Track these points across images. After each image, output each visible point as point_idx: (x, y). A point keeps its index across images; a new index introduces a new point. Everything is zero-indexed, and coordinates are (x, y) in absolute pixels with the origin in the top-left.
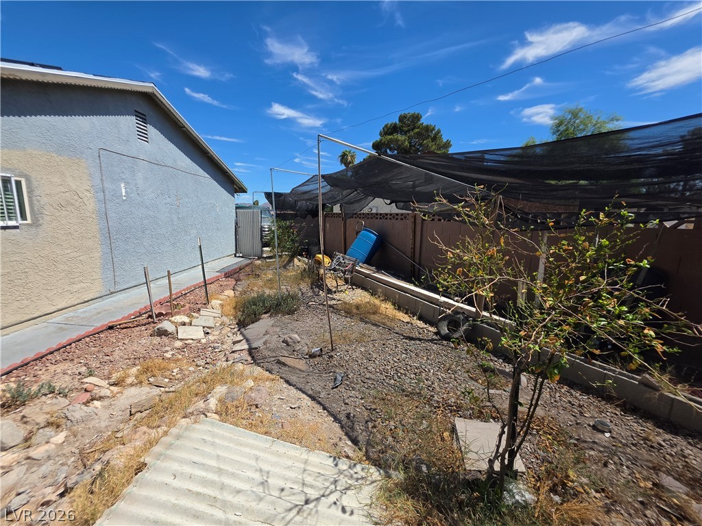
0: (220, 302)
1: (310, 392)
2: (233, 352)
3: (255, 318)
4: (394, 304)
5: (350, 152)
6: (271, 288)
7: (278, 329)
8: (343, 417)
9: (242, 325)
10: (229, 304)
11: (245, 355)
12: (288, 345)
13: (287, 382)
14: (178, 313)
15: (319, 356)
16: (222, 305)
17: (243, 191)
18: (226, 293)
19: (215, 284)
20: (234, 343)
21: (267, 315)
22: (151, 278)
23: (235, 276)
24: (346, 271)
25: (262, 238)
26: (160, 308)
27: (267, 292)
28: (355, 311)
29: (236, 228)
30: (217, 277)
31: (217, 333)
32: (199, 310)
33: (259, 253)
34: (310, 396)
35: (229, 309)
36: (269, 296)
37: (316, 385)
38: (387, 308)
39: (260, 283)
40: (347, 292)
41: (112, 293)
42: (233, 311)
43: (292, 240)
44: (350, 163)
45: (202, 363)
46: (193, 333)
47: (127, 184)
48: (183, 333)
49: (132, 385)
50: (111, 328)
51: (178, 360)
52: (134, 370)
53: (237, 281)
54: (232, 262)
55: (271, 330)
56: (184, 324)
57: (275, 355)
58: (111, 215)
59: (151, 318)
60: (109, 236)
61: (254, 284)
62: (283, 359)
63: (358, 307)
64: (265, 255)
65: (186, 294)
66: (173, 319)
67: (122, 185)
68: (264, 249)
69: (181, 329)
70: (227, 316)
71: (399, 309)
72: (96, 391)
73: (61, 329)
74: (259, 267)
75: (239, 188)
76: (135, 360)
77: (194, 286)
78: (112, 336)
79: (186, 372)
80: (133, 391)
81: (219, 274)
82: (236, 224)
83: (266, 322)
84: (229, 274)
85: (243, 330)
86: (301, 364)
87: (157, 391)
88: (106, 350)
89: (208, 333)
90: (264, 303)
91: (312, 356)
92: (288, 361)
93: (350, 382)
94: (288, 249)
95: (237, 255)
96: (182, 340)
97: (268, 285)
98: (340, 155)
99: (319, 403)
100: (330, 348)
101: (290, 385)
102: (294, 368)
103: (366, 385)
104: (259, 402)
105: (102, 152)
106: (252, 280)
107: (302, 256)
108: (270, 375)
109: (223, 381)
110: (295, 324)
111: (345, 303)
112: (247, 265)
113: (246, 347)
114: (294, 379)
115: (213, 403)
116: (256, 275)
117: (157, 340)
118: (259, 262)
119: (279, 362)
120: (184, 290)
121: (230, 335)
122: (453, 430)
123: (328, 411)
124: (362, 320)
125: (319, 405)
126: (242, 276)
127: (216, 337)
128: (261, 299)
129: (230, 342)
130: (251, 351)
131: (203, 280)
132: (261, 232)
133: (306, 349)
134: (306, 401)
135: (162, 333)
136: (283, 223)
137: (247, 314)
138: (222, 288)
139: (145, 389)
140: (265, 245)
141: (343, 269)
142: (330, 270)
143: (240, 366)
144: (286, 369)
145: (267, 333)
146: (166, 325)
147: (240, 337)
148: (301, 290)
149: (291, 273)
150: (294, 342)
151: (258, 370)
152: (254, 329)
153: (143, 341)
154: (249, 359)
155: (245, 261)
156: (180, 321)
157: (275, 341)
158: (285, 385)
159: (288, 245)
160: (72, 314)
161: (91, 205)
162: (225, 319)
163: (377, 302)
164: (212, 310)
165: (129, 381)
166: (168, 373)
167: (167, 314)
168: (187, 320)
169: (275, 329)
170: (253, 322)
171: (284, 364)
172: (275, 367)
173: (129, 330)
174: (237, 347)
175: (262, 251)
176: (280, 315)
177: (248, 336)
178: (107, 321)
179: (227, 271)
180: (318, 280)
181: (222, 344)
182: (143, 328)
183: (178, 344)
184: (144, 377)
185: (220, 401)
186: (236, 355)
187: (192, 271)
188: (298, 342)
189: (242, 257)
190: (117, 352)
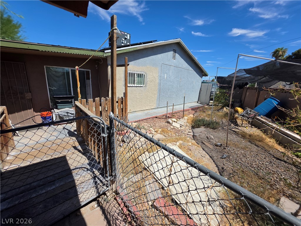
0: (187, 118)
1: (211, 155)
2: (188, 134)
3: (199, 127)
4: (277, 141)
5: (282, 49)
6: (208, 118)
7: (206, 133)
8: (220, 168)
9: (193, 127)
10: (190, 120)
11: (191, 136)
12: (208, 139)
13: (203, 149)
14: (174, 118)
15: (220, 146)
16: (188, 119)
17: (206, 75)
18: (190, 115)
19: (187, 111)
20: (189, 132)
21: (204, 127)
22: (168, 105)
23: (196, 110)
24: (249, 117)
25: (210, 96)
26: (169, 115)
27: (206, 118)
28: (248, 137)
29: (200, 91)
30: (188, 109)
31: (184, 128)
32: (180, 119)
33: (208, 103)
34: (210, 156)
35: (190, 121)
36: (207, 120)
37: (214, 154)
38: (271, 142)
39: (205, 114)
40: (247, 128)
41: (158, 108)
42: (191, 122)
43: (225, 99)
44: (280, 56)
45: (178, 135)
46: (177, 125)
47: (167, 74)
48: (174, 124)
49: (159, 133)
50: (156, 117)
51: (171, 131)
52: (160, 130)
53: (195, 112)
54: (195, 104)
55: (203, 132)
56: (175, 122)
57: (201, 140)
58: (162, 84)
59: (166, 117)
60: (160, 90)
61: (202, 115)
62: (204, 142)
63: (250, 136)
64: (210, 104)
65: (177, 113)
66: (172, 119)
67: (166, 75)
68: (210, 101)
69: (174, 123)
70: (189, 123)
71: (279, 144)
72: (152, 131)
73: (147, 114)
74: (206, 109)
75: (205, 74)
76: (161, 127)
77: (180, 111)
78: (156, 120)
79: (173, 136)
80: (159, 135)
81: (189, 108)
82: (201, 89)
83: (202, 129)
84: (193, 109)
85: (193, 129)
86: (211, 147)
87: (164, 137)
88: (155, 123)
89: (181, 127)
90: (203, 122)
91: (217, 145)
92: (206, 143)
93: (230, 160)
94: (222, 103)
95: (198, 102)
96: (173, 126)
97: (208, 116)
98: (273, 51)
99: (213, 160)
100: (226, 145)
101: (204, 150)
102: (207, 146)
103: (237, 164)
104: (191, 149)
105: (163, 65)
106: (202, 113)
107: (228, 107)
108: (198, 145)
109: (182, 140)
110: (214, 133)
111: (244, 132)
112: (201, 107)
113: (192, 134)
114: (206, 149)
115: (178, 144)
116: (204, 111)
117: (167, 124)
118: (207, 106)
119: (202, 142)
120: (177, 111)
121: (188, 130)
122: (279, 200)
123: (215, 163)
124: (250, 142)
125: (212, 160)
126: (198, 111)
127: (183, 129)
128: (203, 120)
129: (187, 131)
130: (194, 136)
131: (183, 109)
132: (211, 94)
133: (215, 142)
134: (208, 157)
135: (168, 122)
136: (222, 91)
137: (196, 124)
138: (189, 113)
139: (162, 136)
140: (211, 99)
141: (248, 116)
142: (240, 115)
143: (188, 138)
144: (204, 145)
145: (201, 132)
146: (170, 120)
147: (191, 131)
148: (222, 121)
149: (221, 113)
150: (211, 138)
151: (194, 141)
152: (197, 130)
153: (163, 123)
154: (192, 138)
155: (201, 105)
156: (174, 120)
157: (203, 136)
158: (202, 150)
159: (223, 101)
160: (149, 112)
161: (158, 81)
162: (188, 124)
163: (264, 136)
164: (184, 120)
165: (159, 132)
166: (168, 134)
167: (170, 117)
168: (176, 120)
169: (205, 132)
170: (197, 128)
171: (204, 144)
172: (201, 144)
173: (160, 119)
174: (189, 133)
175: (209, 102)
176: (209, 128)
177: (194, 131)
178: (155, 115)
179: (193, 108)
180: (233, 119)
181: (185, 131)
182: (164, 120)
183: (172, 127)
184: (162, 133)
185: (180, 144)
186: (188, 135)
187: (181, 105)
188: (213, 139)
189: (200, 103)
190: (157, 124)
